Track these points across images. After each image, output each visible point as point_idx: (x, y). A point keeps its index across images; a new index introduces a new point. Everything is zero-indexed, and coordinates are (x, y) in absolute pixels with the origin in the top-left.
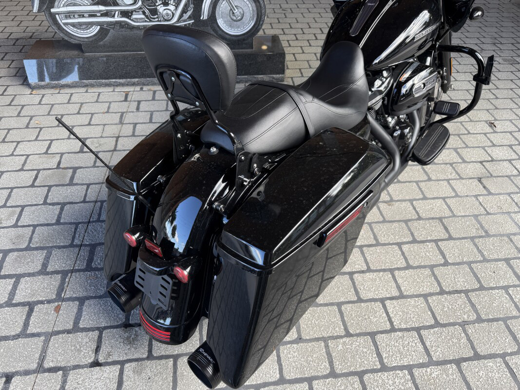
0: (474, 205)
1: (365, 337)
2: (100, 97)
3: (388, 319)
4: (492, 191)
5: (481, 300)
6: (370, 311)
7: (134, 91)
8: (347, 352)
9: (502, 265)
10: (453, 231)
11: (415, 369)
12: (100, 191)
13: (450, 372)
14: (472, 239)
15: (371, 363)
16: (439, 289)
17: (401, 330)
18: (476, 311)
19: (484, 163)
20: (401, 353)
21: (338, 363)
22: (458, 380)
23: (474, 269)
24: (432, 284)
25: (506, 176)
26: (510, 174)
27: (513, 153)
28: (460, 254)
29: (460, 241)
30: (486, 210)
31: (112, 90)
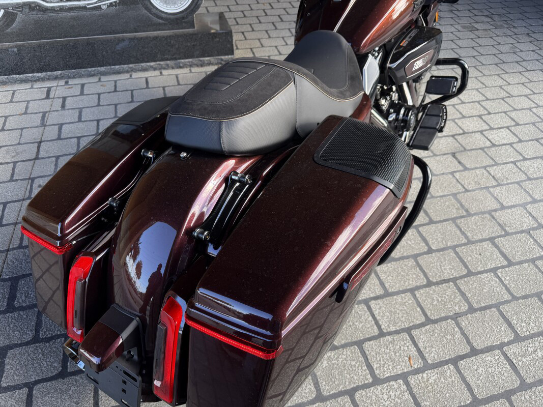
0: (452, 183)
1: (352, 348)
2: (15, 96)
3: (375, 323)
4: (468, 166)
5: (471, 287)
6: (354, 316)
7: (57, 86)
8: (333, 369)
9: (487, 245)
10: (432, 214)
11: (410, 376)
12: (20, 210)
13: (448, 374)
14: (454, 220)
15: (361, 377)
16: (425, 280)
17: (390, 333)
18: (467, 300)
19: (456, 137)
20: (393, 361)
21: (324, 383)
22: (457, 382)
23: (460, 253)
24: (417, 276)
25: (480, 149)
26: (483, 146)
27: (484, 124)
28: (443, 239)
29: (442, 224)
30: (464, 187)
31: (30, 87)
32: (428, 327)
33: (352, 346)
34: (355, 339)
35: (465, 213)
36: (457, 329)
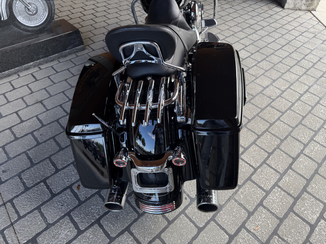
3: (249, 165)
5: (275, 130)
8: (247, 197)
9: (269, 108)
11: (279, 183)
15: (260, 194)
16: (256, 136)
17: (258, 167)
18: (277, 137)
20: (268, 179)
21: (247, 206)
22: (297, 176)
23: (261, 117)
24: (252, 135)
28: (251, 112)
32: (271, 157)
33: (247, 181)
34: (246, 178)
35: (252, 97)
36: (282, 152)
